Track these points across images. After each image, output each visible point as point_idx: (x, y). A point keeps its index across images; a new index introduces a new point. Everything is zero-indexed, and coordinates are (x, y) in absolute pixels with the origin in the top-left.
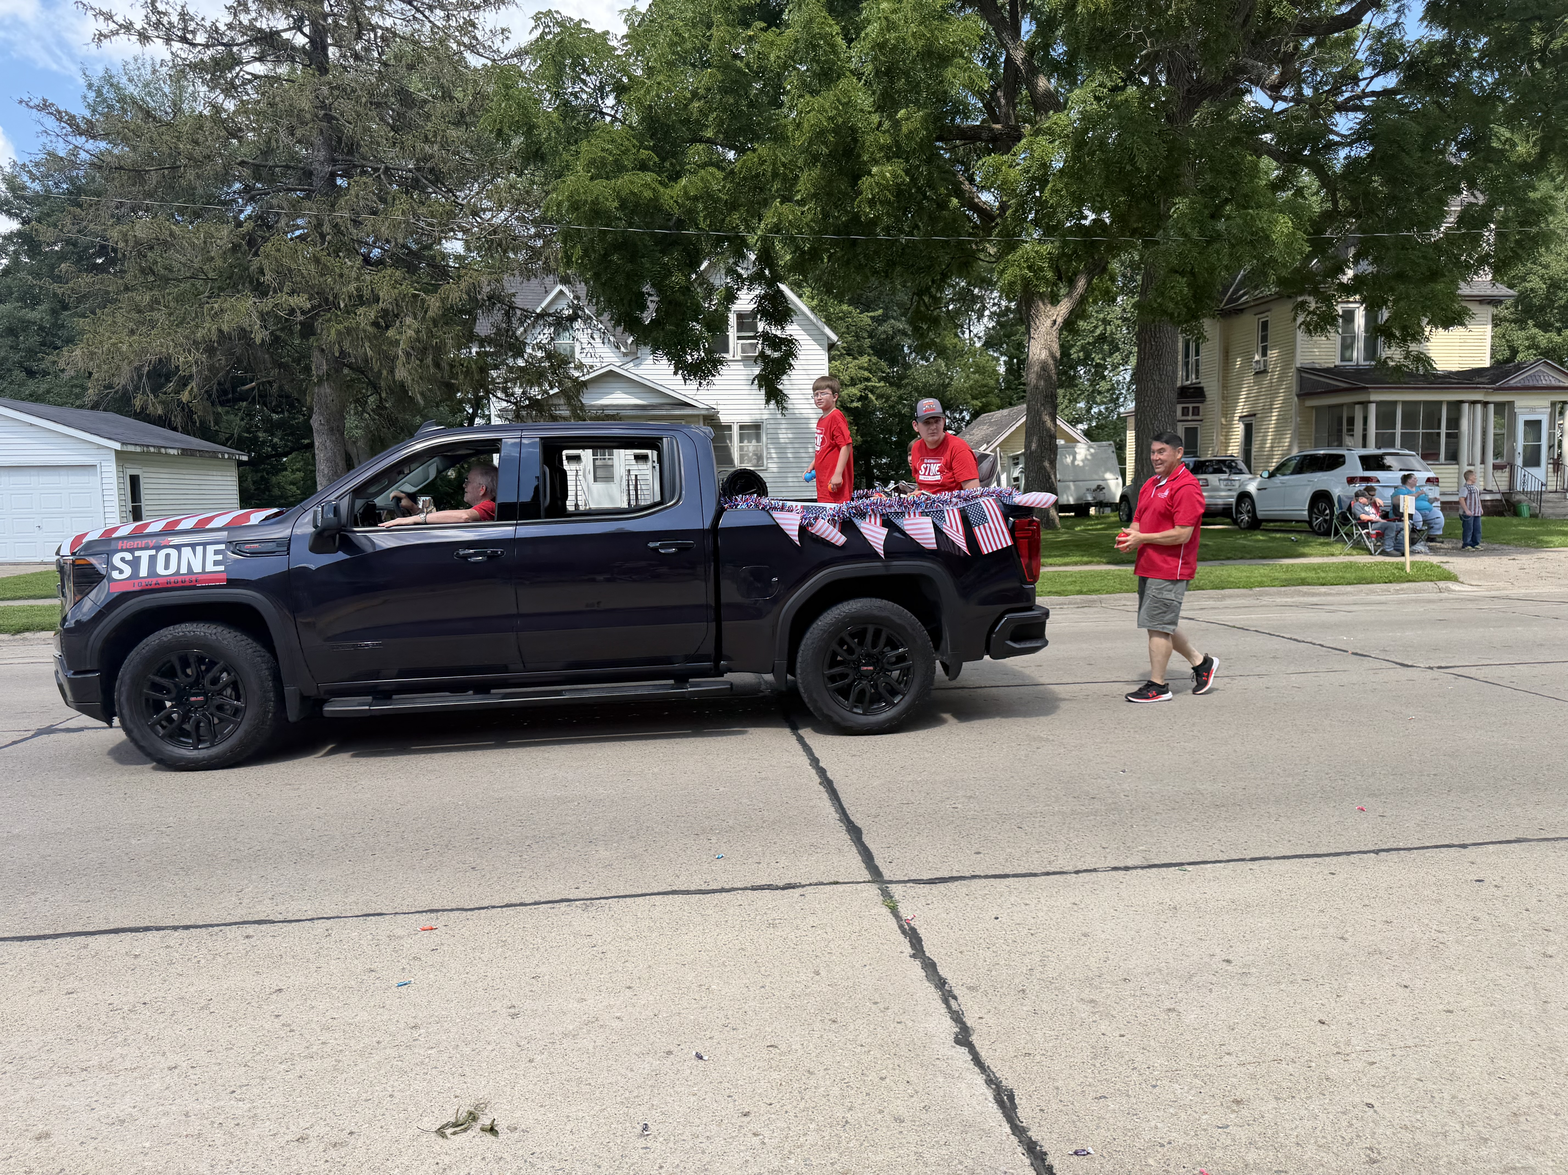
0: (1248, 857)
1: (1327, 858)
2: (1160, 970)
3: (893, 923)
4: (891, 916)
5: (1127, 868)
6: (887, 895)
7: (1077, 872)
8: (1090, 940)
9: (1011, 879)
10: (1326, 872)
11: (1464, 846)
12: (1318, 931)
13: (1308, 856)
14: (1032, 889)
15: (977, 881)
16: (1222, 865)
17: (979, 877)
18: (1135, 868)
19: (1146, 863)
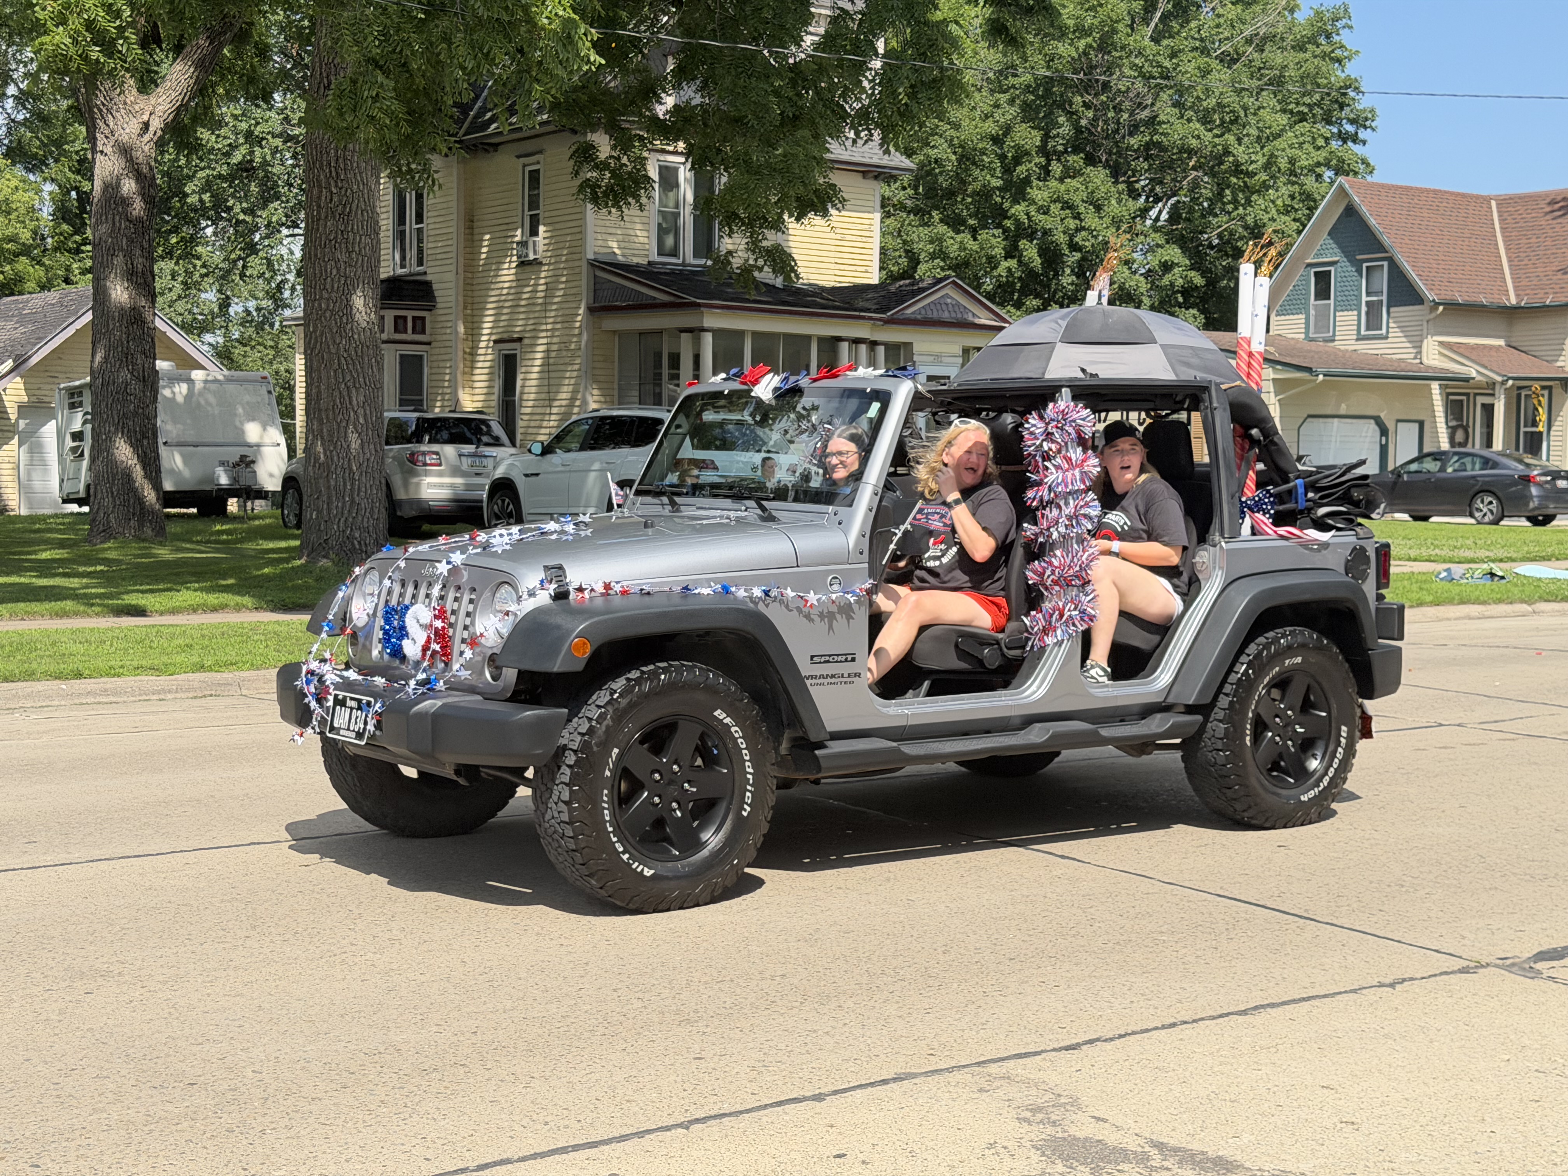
1: (606, 1148)
11: (819, 1098)
13: (576, 1148)
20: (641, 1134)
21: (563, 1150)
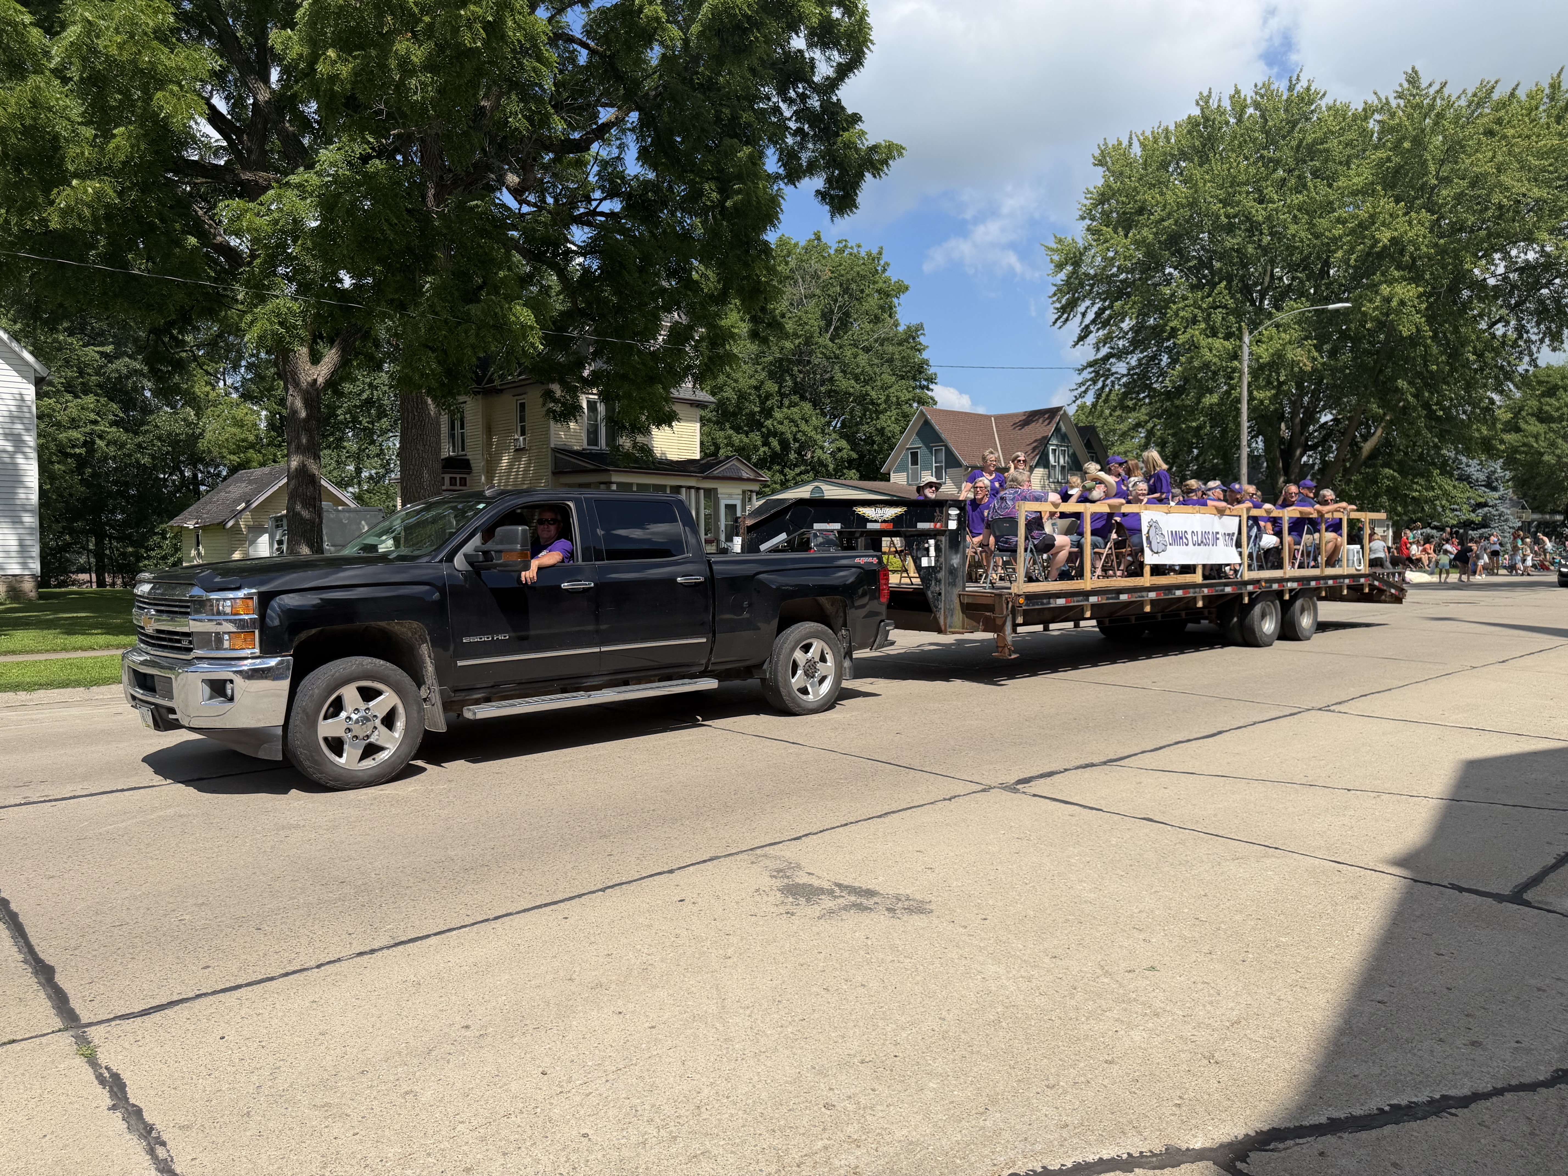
0: (491, 917)
1: (562, 904)
2: (400, 1053)
3: (88, 1074)
4: (87, 1066)
5: (373, 951)
6: (82, 1041)
7: (318, 967)
8: (328, 1037)
9: (243, 990)
10: (560, 917)
11: (671, 871)
12: (549, 977)
13: (546, 905)
14: (267, 996)
15: (201, 1000)
16: (467, 929)
17: (206, 995)
18: (381, 949)
19: (392, 942)
20: (580, 896)
21: (540, 907)
